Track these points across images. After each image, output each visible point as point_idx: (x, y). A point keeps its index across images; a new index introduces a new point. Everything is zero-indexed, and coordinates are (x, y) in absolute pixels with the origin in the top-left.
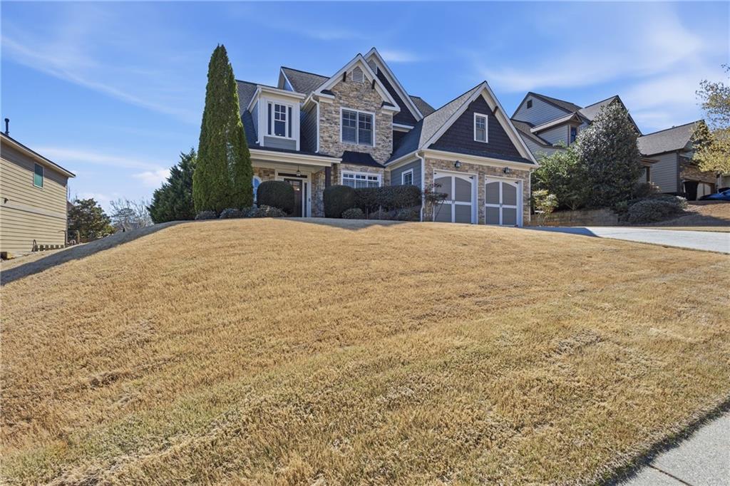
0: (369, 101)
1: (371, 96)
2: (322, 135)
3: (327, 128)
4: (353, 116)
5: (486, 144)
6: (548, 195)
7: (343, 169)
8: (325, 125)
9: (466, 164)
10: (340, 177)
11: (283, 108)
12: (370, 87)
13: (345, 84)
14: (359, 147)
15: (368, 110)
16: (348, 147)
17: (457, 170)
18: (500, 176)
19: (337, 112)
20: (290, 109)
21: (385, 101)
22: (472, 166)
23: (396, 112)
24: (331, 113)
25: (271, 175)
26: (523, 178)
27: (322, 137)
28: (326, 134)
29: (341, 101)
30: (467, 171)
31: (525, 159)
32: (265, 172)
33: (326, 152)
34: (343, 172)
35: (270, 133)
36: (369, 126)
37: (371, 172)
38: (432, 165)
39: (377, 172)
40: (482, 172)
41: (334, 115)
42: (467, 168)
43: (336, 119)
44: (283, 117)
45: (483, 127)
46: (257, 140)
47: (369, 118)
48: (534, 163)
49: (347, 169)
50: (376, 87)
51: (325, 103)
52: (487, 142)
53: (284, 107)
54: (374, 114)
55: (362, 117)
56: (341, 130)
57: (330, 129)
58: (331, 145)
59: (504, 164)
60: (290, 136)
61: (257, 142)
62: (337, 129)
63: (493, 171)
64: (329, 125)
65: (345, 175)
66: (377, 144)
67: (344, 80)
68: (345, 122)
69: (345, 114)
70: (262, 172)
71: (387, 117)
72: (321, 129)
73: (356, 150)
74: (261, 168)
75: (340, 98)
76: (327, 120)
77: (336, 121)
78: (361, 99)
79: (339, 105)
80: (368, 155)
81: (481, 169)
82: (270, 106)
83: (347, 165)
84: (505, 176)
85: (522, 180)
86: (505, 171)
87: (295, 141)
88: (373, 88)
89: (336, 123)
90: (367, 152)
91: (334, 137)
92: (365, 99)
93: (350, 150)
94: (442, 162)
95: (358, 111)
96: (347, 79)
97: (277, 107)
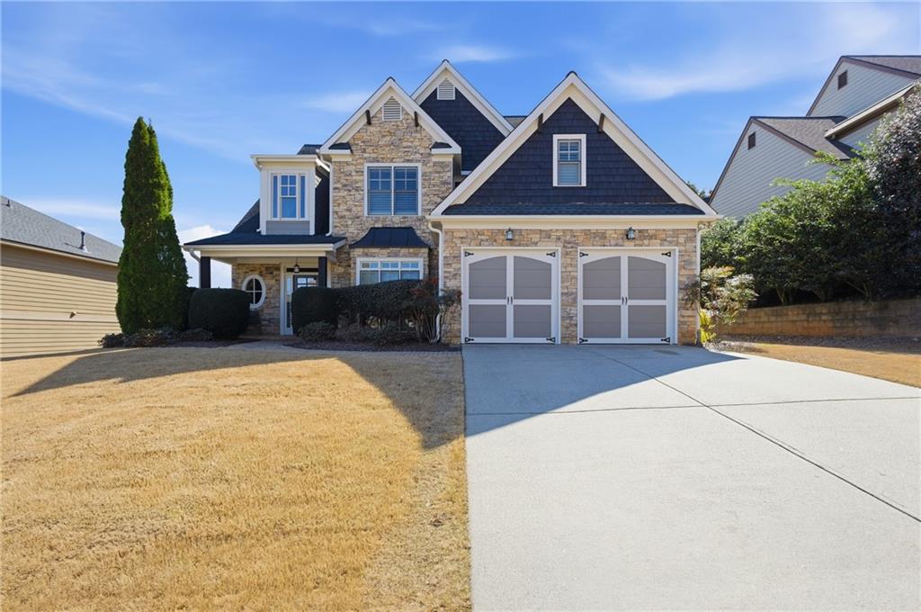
0: (409, 147)
1: (415, 138)
2: (336, 209)
3: (344, 197)
4: (386, 173)
5: (583, 188)
6: (730, 277)
7: (359, 256)
8: (340, 194)
9: (534, 231)
10: (355, 268)
11: (293, 179)
12: (413, 124)
13: (371, 129)
14: (395, 219)
15: (408, 161)
16: (376, 221)
17: (512, 245)
18: (616, 245)
19: (360, 172)
20: (303, 179)
21: (439, 141)
22: (547, 235)
23: (455, 155)
24: (350, 175)
25: (275, 273)
26: (678, 244)
27: (336, 212)
28: (343, 207)
29: (366, 155)
30: (536, 244)
31: (684, 206)
32: (267, 269)
33: (341, 232)
34: (359, 261)
35: (275, 216)
36: (413, 185)
37: (404, 256)
38: (458, 242)
39: (416, 255)
40: (570, 243)
41: (354, 178)
42: (536, 238)
43: (357, 183)
44: (293, 191)
45: (576, 157)
46: (258, 228)
47: (413, 174)
48: (701, 213)
49: (366, 255)
50: (420, 122)
51: (340, 162)
52: (584, 184)
53: (295, 177)
54: (419, 165)
55: (399, 173)
56: (366, 199)
57: (348, 198)
58: (350, 222)
59: (625, 223)
60: (303, 216)
61: (258, 230)
62: (358, 197)
63: (601, 237)
64: (346, 193)
65: (365, 265)
66: (424, 210)
67: (369, 123)
68: (372, 185)
69: (373, 173)
70: (263, 269)
71: (442, 165)
72: (334, 201)
73: (388, 224)
74: (262, 265)
75: (364, 151)
76: (345, 186)
77: (357, 185)
78: (397, 146)
79: (362, 161)
80: (410, 229)
81: (568, 238)
82: (275, 178)
83: (366, 250)
84: (629, 246)
85: (677, 248)
86: (627, 235)
87: (308, 222)
88: (417, 125)
89: (357, 189)
90: (407, 225)
91: (354, 209)
92: (405, 144)
93: (380, 226)
94: (480, 233)
95: (393, 165)
96: (374, 121)
97: (284, 178)
